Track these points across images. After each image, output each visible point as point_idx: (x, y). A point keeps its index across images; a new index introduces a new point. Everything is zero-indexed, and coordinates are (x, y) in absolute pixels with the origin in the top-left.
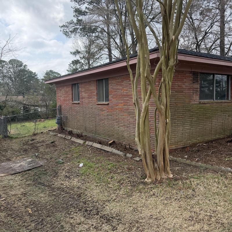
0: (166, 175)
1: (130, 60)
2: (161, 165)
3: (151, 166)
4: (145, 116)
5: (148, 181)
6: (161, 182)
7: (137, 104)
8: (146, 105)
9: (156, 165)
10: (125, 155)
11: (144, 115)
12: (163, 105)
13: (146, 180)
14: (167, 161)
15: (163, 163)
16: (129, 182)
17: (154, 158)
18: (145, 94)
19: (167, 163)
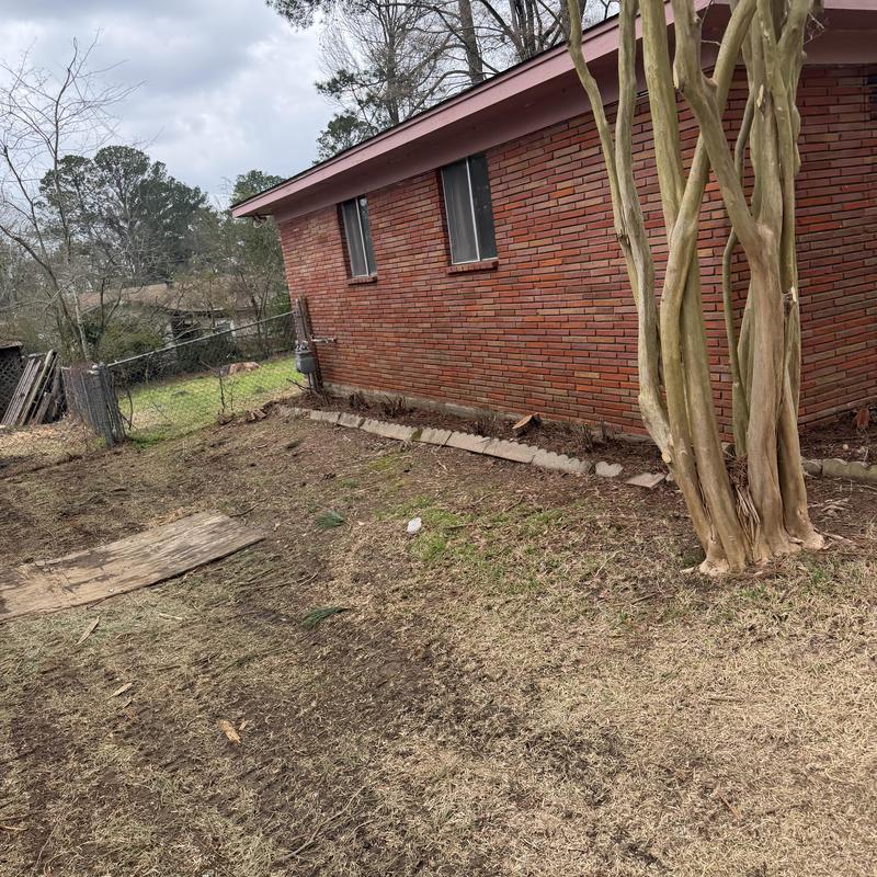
0: (796, 540)
2: (768, 501)
3: (724, 509)
4: (682, 284)
5: (712, 573)
6: (775, 573)
7: (637, 237)
9: (745, 504)
10: (592, 470)
11: (678, 280)
12: (767, 221)
13: (703, 567)
14: (797, 479)
15: (777, 489)
16: (627, 584)
17: (734, 472)
19: (797, 489)
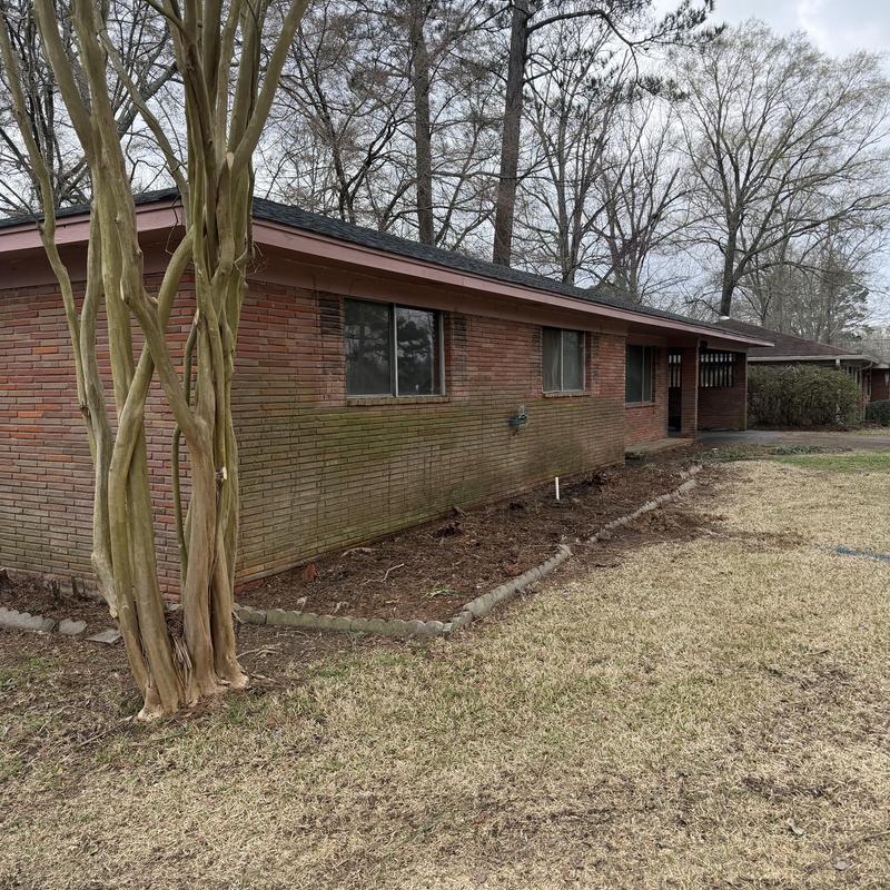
0: (224, 682)
1: (58, 226)
2: (200, 649)
3: (161, 658)
4: (129, 458)
5: (148, 719)
6: (202, 712)
8: (132, 413)
9: (181, 650)
10: (55, 629)
11: (125, 455)
12: (204, 414)
13: (141, 715)
14: (227, 627)
15: (208, 638)
16: (67, 739)
17: (173, 624)
18: (128, 368)
19: (227, 637)
